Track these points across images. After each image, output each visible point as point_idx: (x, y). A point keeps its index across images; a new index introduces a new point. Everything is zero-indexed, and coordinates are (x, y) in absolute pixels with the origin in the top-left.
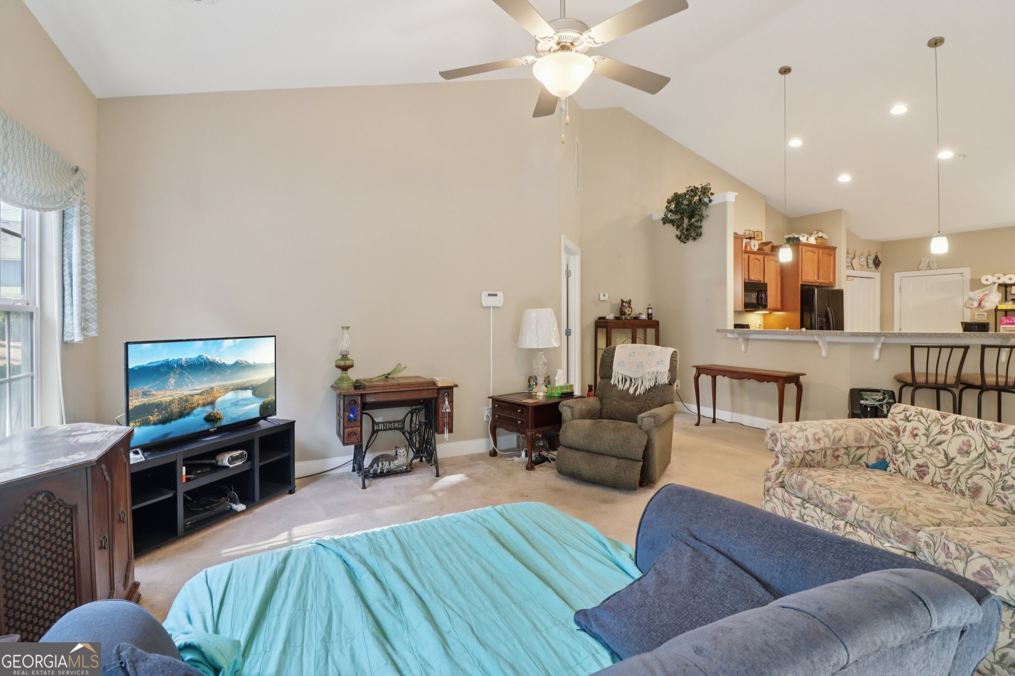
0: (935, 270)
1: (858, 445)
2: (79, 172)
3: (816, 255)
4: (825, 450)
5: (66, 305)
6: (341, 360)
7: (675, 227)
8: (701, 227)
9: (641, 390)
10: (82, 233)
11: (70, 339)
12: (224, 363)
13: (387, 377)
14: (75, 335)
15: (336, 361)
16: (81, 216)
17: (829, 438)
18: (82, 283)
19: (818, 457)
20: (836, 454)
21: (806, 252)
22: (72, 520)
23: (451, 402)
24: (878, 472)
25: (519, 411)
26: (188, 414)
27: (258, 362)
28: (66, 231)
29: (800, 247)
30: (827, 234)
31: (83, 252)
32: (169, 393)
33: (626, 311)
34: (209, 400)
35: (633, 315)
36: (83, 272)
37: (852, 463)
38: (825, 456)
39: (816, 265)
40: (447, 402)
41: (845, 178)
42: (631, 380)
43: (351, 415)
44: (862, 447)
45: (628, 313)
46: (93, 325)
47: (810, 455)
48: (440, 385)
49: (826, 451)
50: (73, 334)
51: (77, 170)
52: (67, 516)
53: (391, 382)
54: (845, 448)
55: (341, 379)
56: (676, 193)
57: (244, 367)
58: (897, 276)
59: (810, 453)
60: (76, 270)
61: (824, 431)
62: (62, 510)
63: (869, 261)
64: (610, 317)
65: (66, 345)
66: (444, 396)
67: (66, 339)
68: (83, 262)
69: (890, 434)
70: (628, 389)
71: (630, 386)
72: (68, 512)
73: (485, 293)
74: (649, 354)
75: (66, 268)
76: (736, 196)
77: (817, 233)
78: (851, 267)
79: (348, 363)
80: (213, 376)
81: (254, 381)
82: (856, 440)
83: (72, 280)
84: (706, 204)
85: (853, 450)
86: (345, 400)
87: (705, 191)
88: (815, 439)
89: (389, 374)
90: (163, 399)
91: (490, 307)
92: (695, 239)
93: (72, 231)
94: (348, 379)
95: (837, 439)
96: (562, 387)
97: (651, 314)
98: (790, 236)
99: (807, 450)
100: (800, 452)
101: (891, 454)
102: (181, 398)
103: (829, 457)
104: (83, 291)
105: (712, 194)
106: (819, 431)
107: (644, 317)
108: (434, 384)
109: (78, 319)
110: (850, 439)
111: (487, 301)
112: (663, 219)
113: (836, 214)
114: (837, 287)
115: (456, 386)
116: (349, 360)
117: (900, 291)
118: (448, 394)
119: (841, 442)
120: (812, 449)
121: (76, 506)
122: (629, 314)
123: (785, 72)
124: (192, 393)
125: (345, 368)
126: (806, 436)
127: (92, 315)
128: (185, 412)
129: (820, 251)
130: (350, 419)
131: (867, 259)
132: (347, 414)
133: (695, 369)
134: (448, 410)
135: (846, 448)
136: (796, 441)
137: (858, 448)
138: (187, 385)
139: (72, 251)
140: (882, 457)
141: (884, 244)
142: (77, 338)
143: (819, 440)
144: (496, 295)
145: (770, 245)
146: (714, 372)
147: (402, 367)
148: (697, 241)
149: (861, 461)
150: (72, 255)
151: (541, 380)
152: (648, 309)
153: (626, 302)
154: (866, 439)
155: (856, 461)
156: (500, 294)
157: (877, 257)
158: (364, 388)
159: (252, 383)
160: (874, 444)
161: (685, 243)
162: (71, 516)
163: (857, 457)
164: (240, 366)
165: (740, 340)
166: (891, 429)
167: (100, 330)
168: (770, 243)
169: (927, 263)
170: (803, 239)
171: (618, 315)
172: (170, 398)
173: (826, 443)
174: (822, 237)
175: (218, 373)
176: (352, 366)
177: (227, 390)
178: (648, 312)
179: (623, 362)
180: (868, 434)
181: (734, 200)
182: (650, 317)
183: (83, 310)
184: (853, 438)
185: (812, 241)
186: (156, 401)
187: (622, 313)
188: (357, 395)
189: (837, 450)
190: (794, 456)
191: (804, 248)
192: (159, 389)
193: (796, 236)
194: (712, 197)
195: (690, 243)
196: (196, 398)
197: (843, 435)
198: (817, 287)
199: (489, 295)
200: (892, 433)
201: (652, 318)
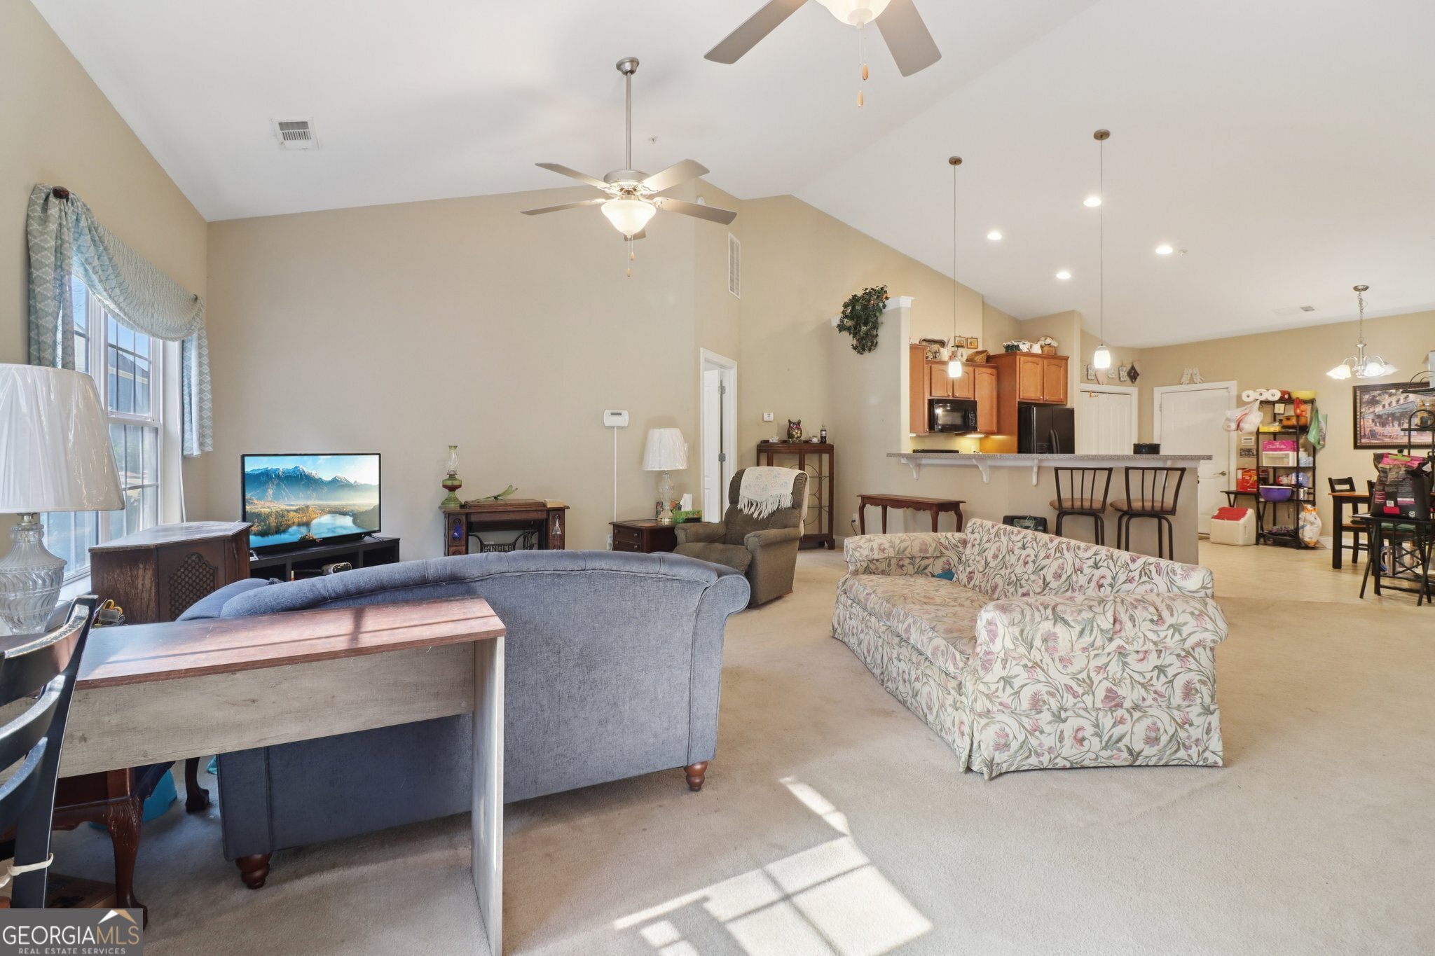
0: (1199, 385)
1: (922, 555)
2: (198, 301)
3: (1039, 367)
4: (889, 559)
5: (185, 422)
6: (449, 480)
7: (852, 336)
8: (877, 336)
9: (765, 515)
10: (200, 356)
11: (189, 453)
12: (320, 478)
13: (496, 498)
14: (194, 449)
15: (443, 481)
16: (199, 340)
17: (894, 548)
18: (200, 402)
19: (882, 566)
20: (901, 563)
21: (1025, 363)
22: (214, 578)
23: (562, 524)
24: (943, 582)
25: (635, 535)
26: (284, 531)
27: (361, 481)
28: (185, 354)
29: (1018, 357)
30: (1056, 341)
31: (201, 373)
32: (267, 504)
33: (794, 433)
34: (305, 519)
35: (803, 438)
36: (201, 392)
37: (917, 573)
38: (889, 565)
39: (1039, 378)
40: (557, 525)
41: (1064, 275)
42: (757, 505)
43: (456, 534)
44: (927, 558)
45: (796, 436)
46: (209, 441)
47: (874, 564)
48: (549, 506)
49: (890, 561)
50: (192, 448)
51: (196, 299)
52: (211, 575)
53: (499, 502)
54: (909, 558)
55: (448, 500)
56: (856, 296)
57: (343, 485)
58: (1158, 391)
59: (875, 562)
60: (194, 390)
61: (891, 542)
62: (208, 569)
63: (1121, 372)
64: (774, 439)
65: (186, 459)
66: (554, 518)
67: (185, 453)
68: (201, 383)
69: (956, 546)
70: (753, 513)
71: (755, 510)
72: (211, 572)
73: (608, 412)
74: (775, 476)
75: (186, 388)
76: (912, 301)
77: (1046, 339)
78: (1096, 381)
79: (456, 483)
80: (309, 492)
81: (354, 505)
82: (921, 551)
83: (191, 399)
84: (880, 311)
85: (918, 560)
86: (450, 518)
87: (880, 294)
88: (880, 549)
89: (499, 496)
90: (263, 510)
91: (614, 427)
92: (870, 350)
93: (191, 354)
94: (456, 500)
95: (902, 549)
96: (687, 513)
97: (825, 437)
98: (1009, 343)
99: (870, 559)
100: (864, 561)
101: (956, 565)
102: (277, 512)
103: (893, 567)
104: (201, 409)
105: (887, 298)
106: (885, 542)
107: (815, 440)
108: (544, 505)
109: (197, 435)
110: (915, 550)
111: (610, 421)
112: (839, 326)
113: (1067, 316)
114: (1069, 406)
115: (568, 508)
116: (456, 480)
117: (1161, 411)
118: (559, 517)
119: (905, 552)
120: (875, 558)
121: (217, 568)
122: (798, 437)
123: (955, 162)
124: (288, 508)
125: (452, 489)
126: (872, 546)
127: (208, 432)
128: (281, 528)
129: (1046, 361)
130: (454, 538)
131: (1119, 371)
132: (451, 532)
133: (860, 498)
134: (558, 533)
135: (911, 558)
136: (861, 550)
137: (923, 558)
138: (283, 498)
139: (191, 372)
140: (947, 567)
141: (1145, 352)
142: (196, 452)
143: (883, 550)
144: (620, 414)
145: (985, 354)
146: (885, 503)
147: (513, 489)
148: (872, 352)
149: (926, 571)
150: (191, 376)
151: (667, 506)
152: (821, 431)
153: (794, 424)
154: (931, 550)
155: (921, 571)
156: (625, 414)
157: (1133, 368)
158: (471, 507)
159: (352, 508)
160: (939, 555)
161: (862, 354)
162: (213, 575)
163: (922, 567)
164: (338, 484)
165: (911, 466)
166: (959, 541)
167: (214, 446)
168: (985, 351)
169: (1189, 375)
170: (1024, 347)
171: (785, 437)
172: (268, 510)
173: (891, 552)
174: (1049, 344)
175: (314, 490)
176: (460, 486)
177: (323, 511)
178: (821, 434)
179: (750, 485)
180: (934, 545)
181: (910, 306)
182: (824, 440)
183: (201, 426)
184: (918, 549)
185: (1037, 349)
186: (257, 510)
187: (790, 435)
188: (461, 514)
189: (901, 559)
190: (858, 564)
191: (1022, 358)
192: (259, 499)
193: (1016, 344)
194: (886, 302)
195: (866, 354)
196: (292, 514)
197: (908, 547)
198: (1037, 405)
199: (612, 414)
200: (959, 544)
201: (825, 442)
